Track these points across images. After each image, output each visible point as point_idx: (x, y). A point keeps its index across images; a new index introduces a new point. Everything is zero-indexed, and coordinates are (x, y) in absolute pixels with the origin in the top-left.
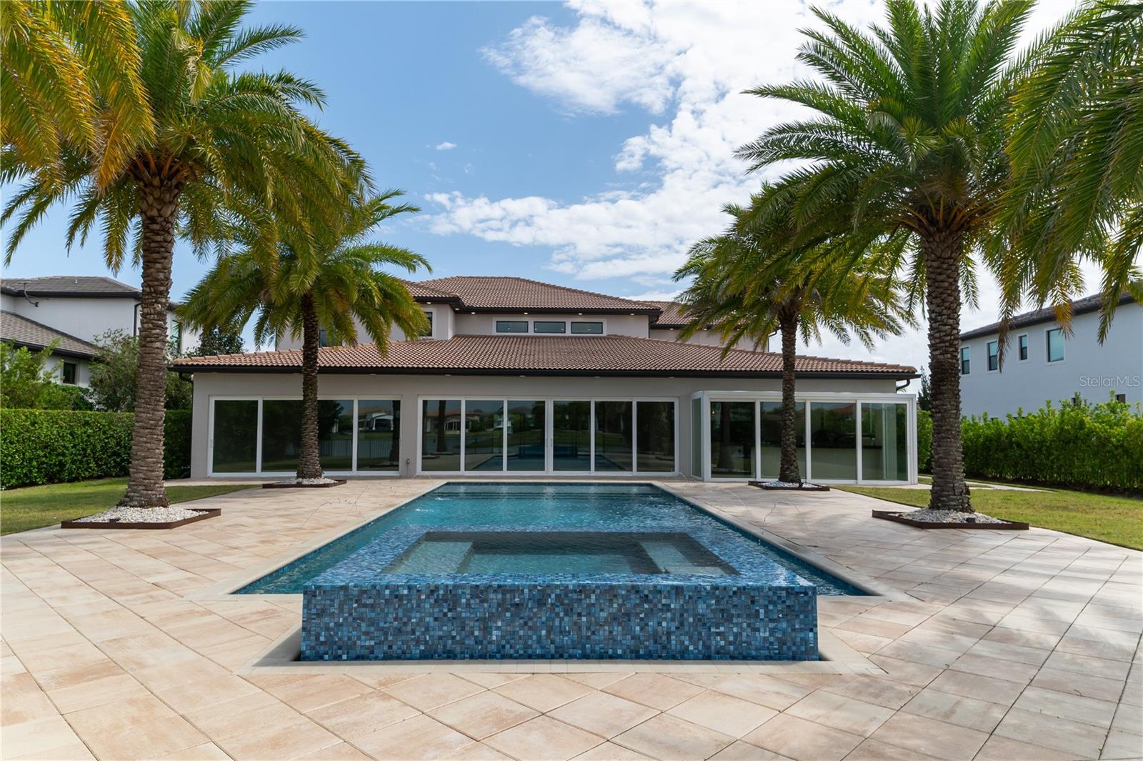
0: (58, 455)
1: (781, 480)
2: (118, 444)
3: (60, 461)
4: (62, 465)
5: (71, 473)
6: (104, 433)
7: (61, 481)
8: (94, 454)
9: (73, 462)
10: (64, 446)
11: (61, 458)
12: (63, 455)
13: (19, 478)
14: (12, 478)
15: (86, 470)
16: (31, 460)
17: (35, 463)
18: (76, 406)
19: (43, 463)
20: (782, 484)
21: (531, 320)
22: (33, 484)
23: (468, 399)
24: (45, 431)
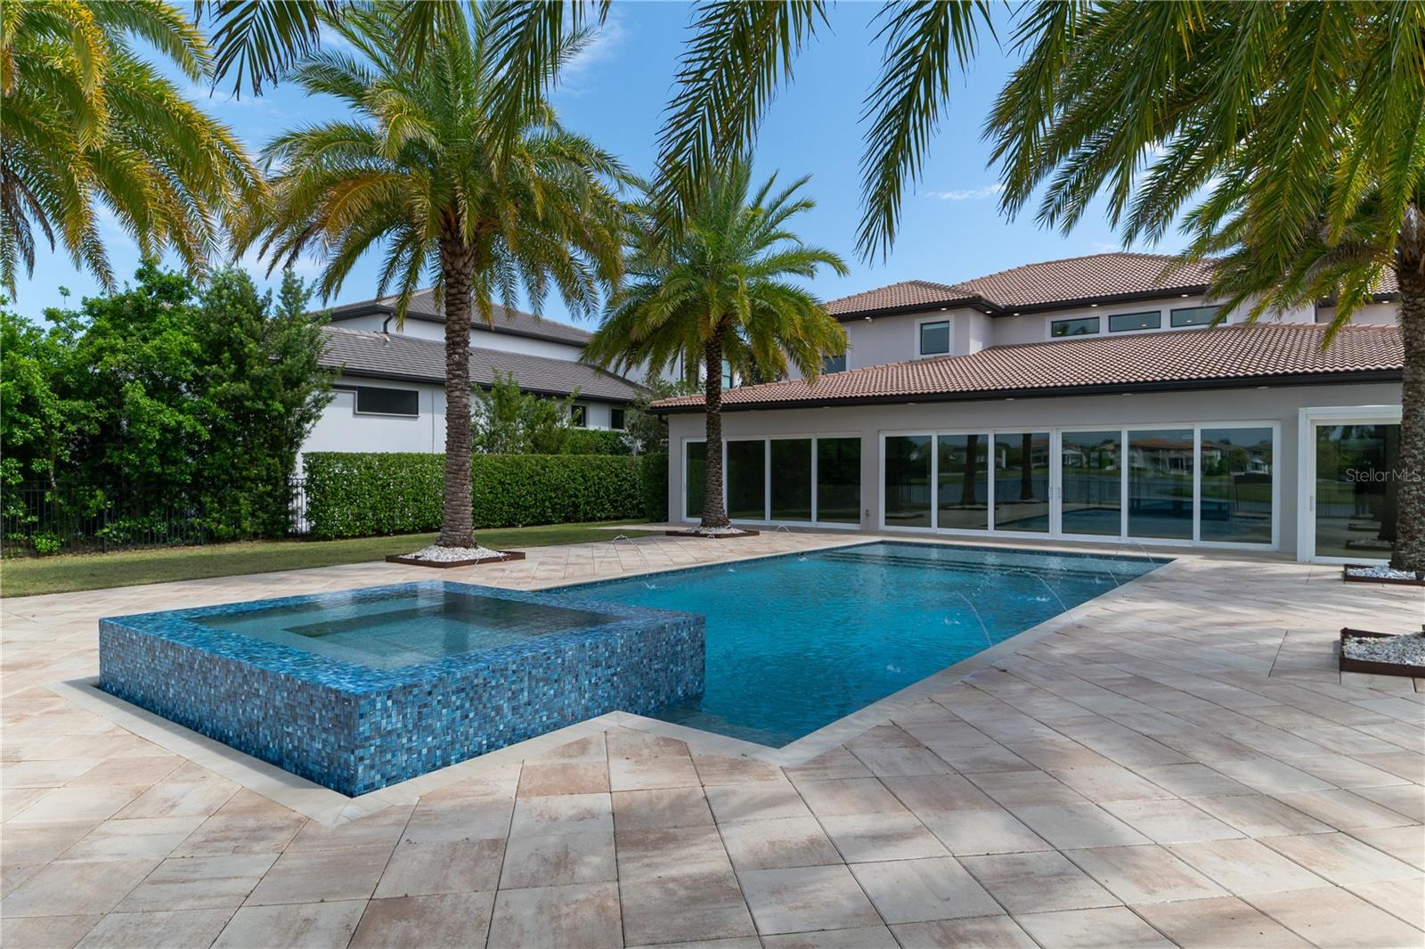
0: (570, 497)
1: (1392, 566)
2: (633, 486)
3: (573, 502)
4: (576, 506)
5: (586, 513)
6: (617, 476)
7: (577, 521)
8: (608, 496)
9: (588, 503)
10: (576, 489)
11: (573, 499)
12: (576, 496)
13: (534, 517)
14: (527, 516)
15: (602, 511)
16: (544, 501)
17: (547, 504)
18: (614, 451)
19: (556, 504)
20: (1393, 574)
21: (1103, 315)
22: (549, 522)
23: (940, 434)
24: (558, 475)
